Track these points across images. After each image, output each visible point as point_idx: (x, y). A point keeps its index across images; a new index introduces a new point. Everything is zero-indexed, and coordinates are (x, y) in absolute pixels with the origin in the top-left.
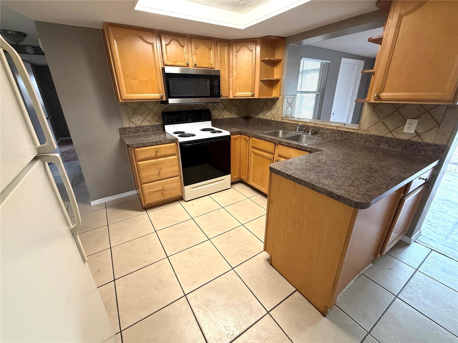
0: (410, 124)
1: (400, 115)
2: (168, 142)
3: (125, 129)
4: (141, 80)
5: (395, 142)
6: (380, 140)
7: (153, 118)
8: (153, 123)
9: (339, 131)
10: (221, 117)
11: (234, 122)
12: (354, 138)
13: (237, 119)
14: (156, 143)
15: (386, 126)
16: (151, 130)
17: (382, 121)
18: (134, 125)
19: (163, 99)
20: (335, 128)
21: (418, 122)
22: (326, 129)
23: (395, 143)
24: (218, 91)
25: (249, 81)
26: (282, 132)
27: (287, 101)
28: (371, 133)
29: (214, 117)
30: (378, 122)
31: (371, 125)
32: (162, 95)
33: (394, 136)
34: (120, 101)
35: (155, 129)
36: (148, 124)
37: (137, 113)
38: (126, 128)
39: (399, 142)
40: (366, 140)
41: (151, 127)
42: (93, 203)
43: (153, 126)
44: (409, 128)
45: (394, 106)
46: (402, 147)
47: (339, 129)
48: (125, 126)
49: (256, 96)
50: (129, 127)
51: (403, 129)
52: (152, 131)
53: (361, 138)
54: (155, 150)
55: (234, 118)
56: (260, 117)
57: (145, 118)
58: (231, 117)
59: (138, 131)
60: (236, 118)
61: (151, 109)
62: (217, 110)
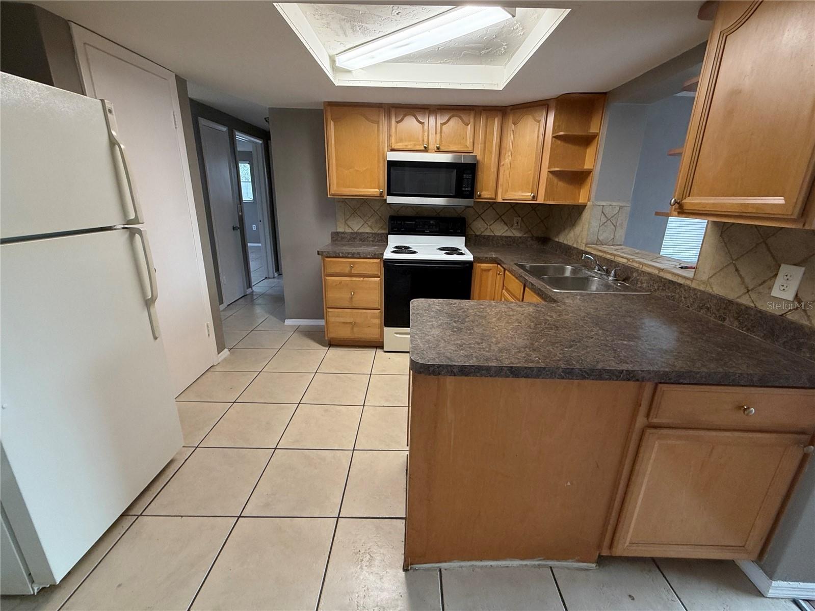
0: (786, 278)
1: (768, 252)
2: (369, 256)
3: (338, 233)
4: (357, 171)
5: (752, 318)
6: (725, 309)
7: (376, 223)
8: (376, 231)
9: (661, 278)
10: (487, 233)
11: (515, 244)
12: (683, 298)
13: (520, 240)
14: (353, 255)
15: (740, 276)
16: (371, 239)
17: (734, 264)
18: (350, 231)
19: (383, 197)
20: (656, 272)
21: (804, 273)
22: (642, 271)
23: (752, 320)
24: (469, 189)
25: (530, 172)
26: (572, 269)
27: (602, 212)
28: (714, 289)
29: (476, 231)
30: (728, 265)
31: (714, 272)
32: (381, 190)
33: (753, 303)
34: (329, 196)
35: (377, 238)
36: (368, 230)
37: (356, 214)
38: (340, 232)
39: (761, 317)
40: (701, 305)
41: (372, 236)
42: (288, 322)
43: (375, 234)
44: (783, 286)
45: (758, 230)
46: (765, 332)
47: (662, 274)
48: (340, 230)
49: (541, 200)
50: (343, 231)
51: (770, 288)
52: (373, 241)
53: (694, 298)
54: (350, 264)
55: (515, 237)
56: (560, 241)
57: (365, 222)
58: (509, 234)
59: (354, 238)
60: (520, 237)
61: (376, 210)
62: (483, 220)
